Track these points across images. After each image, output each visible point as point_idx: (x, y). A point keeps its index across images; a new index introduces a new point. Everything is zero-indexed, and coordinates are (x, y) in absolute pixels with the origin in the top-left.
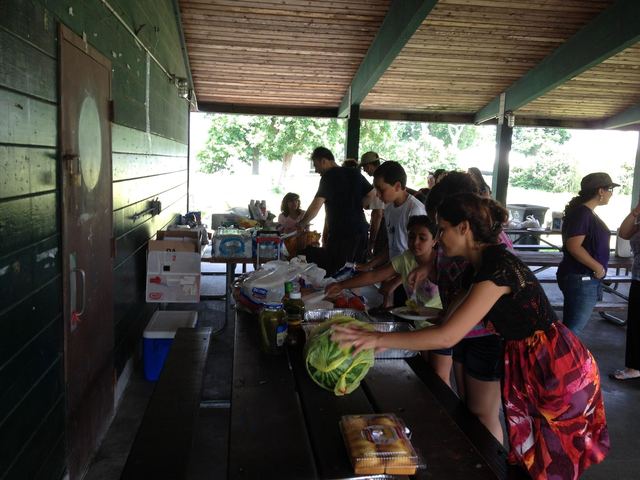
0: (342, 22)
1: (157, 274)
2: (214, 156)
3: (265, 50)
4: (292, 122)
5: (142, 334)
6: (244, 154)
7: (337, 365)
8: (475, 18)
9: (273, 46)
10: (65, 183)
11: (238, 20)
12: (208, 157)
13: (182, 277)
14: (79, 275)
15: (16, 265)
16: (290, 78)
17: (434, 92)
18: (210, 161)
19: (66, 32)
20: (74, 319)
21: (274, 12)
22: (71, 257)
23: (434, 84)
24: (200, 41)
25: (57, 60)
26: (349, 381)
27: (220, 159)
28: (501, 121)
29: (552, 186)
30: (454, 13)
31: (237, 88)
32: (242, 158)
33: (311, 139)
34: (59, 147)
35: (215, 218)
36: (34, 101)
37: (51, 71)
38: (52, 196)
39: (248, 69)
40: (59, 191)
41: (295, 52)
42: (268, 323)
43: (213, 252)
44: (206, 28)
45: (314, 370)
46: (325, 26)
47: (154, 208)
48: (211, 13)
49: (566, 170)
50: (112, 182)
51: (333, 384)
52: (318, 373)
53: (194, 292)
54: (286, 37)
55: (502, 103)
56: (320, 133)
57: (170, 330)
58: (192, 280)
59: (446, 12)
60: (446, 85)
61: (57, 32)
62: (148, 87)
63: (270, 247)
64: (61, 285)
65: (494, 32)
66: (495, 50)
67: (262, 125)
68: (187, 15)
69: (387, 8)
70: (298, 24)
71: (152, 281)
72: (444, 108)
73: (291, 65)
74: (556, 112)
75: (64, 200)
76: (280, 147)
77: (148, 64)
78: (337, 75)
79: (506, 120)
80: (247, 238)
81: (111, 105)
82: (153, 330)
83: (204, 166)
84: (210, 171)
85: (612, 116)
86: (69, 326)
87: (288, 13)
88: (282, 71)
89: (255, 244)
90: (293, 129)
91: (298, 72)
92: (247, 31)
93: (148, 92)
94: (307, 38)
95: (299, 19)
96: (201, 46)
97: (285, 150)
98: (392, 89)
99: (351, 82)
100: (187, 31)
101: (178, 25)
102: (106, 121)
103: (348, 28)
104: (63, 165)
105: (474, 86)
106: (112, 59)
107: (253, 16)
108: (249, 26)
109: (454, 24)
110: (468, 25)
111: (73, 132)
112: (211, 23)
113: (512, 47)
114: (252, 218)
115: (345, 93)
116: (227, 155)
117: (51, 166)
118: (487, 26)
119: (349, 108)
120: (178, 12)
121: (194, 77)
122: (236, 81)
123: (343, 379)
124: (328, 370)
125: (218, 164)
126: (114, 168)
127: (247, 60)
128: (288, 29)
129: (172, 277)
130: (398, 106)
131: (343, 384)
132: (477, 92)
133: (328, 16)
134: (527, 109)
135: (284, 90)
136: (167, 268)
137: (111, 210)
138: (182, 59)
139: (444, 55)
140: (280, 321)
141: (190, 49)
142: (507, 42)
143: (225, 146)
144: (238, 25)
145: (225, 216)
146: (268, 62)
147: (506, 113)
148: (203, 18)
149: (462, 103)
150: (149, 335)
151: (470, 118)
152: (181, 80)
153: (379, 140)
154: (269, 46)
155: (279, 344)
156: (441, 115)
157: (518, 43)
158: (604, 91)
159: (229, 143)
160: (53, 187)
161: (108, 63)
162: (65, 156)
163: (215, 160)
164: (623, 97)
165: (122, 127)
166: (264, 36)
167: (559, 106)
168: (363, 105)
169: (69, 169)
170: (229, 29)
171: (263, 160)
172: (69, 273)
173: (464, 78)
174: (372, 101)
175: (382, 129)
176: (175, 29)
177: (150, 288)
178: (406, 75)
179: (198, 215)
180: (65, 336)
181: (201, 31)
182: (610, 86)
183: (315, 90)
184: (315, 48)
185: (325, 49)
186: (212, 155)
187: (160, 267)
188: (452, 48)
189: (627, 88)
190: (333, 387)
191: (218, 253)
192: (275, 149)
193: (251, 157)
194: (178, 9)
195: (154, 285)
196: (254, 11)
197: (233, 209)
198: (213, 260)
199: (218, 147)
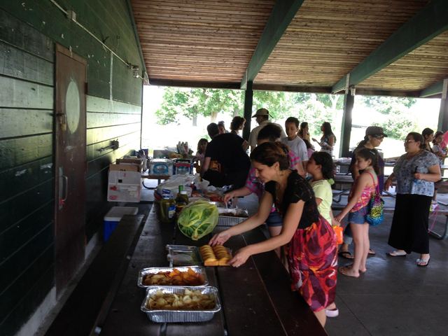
0: (237, 30)
1: (114, 184)
2: (167, 113)
3: (191, 47)
4: (217, 91)
5: (103, 218)
6: (187, 112)
7: (193, 223)
8: (323, 27)
9: (196, 45)
10: (57, 129)
11: (173, 29)
12: (162, 114)
13: (129, 186)
14: (64, 179)
15: (30, 170)
16: (207, 64)
17: (302, 73)
18: (164, 117)
19: (59, 48)
20: (61, 202)
21: (195, 24)
22: (60, 169)
23: (302, 67)
24: (149, 41)
25: (54, 63)
26: (200, 233)
27: (171, 115)
28: (347, 92)
29: (400, 135)
30: (309, 24)
31: (174, 70)
32: (186, 115)
33: (230, 102)
34: (54, 109)
35: (155, 152)
36: (41, 86)
37: (51, 69)
38: (50, 135)
39: (181, 58)
40: (54, 133)
41: (210, 48)
42: (164, 205)
43: (149, 172)
44: (153, 33)
45: (182, 226)
46: (227, 32)
47: (114, 145)
48: (155, 24)
49: (409, 124)
50: (86, 129)
51: (191, 234)
52: (184, 228)
53: (136, 196)
54: (203, 39)
55: (348, 80)
56: (236, 99)
57: (118, 217)
58: (135, 189)
59: (304, 23)
60: (310, 68)
61: (55, 48)
62: (111, 72)
63: (184, 169)
64: (54, 184)
65: (336, 35)
66: (339, 47)
67: (197, 93)
68: (140, 26)
69: (265, 21)
70: (210, 31)
71: (112, 188)
72: (311, 83)
73: (208, 56)
74: (386, 86)
75: (57, 137)
76: (209, 107)
77: (112, 59)
78: (238, 62)
79: (350, 91)
80: (170, 164)
81: (86, 85)
82: (110, 216)
83: (159, 120)
84: (164, 124)
85: (425, 89)
86: (58, 206)
87: (203, 24)
88: (202, 60)
89: (174, 167)
90: (218, 95)
91: (213, 60)
92: (178, 35)
93: (111, 75)
94: (217, 39)
95: (210, 28)
96: (149, 44)
97: (213, 109)
98: (275, 71)
99: (247, 67)
100: (141, 35)
101: (134, 32)
102: (83, 95)
103: (242, 33)
104: (57, 118)
105: (328, 69)
106: (88, 59)
107: (181, 26)
108: (179, 32)
109: (310, 30)
110: (320, 31)
111: (63, 101)
112: (155, 31)
113: (350, 44)
114: (179, 153)
115: (244, 73)
116: (176, 113)
117: (50, 119)
118: (331, 32)
119: (246, 83)
120: (134, 24)
121: (146, 64)
122: (173, 66)
123: (196, 232)
124: (189, 226)
125: (170, 118)
126: (88, 120)
127: (179, 53)
128: (204, 34)
129: (123, 186)
130: (280, 82)
131: (196, 234)
132: (331, 73)
133: (229, 26)
134: (365, 83)
135: (204, 71)
136: (120, 181)
137: (85, 145)
138: (138, 53)
139: (306, 50)
140: (171, 204)
141: (142, 46)
142: (347, 42)
143: (174, 106)
144: (173, 32)
145: (162, 151)
146: (193, 54)
147: (350, 87)
148: (150, 27)
149: (322, 80)
150: (108, 219)
151: (329, 90)
152: (135, 67)
153: (277, 103)
154: (192, 44)
155: (170, 217)
156: (309, 88)
157: (354, 42)
158: (416, 73)
159: (177, 104)
160: (51, 131)
161: (84, 61)
162: (58, 114)
163: (167, 115)
164: (429, 76)
165: (93, 97)
166: (189, 38)
167: (387, 82)
168: (255, 81)
169: (60, 121)
170: (167, 34)
171: (200, 116)
172: (58, 177)
173: (322, 64)
174: (261, 78)
175: (279, 95)
176: (132, 34)
177: (110, 193)
178: (282, 62)
179: (146, 151)
180: (56, 212)
181: (150, 35)
182: (419, 69)
183: (225, 72)
184: (222, 46)
185: (229, 46)
186: (165, 113)
187: (116, 181)
188: (311, 45)
189: (432, 70)
190: (191, 236)
191: (152, 173)
192: (206, 109)
193: (192, 114)
194: (134, 21)
195: (112, 191)
196: (182, 23)
197: (167, 147)
198: (150, 177)
199: (169, 107)
